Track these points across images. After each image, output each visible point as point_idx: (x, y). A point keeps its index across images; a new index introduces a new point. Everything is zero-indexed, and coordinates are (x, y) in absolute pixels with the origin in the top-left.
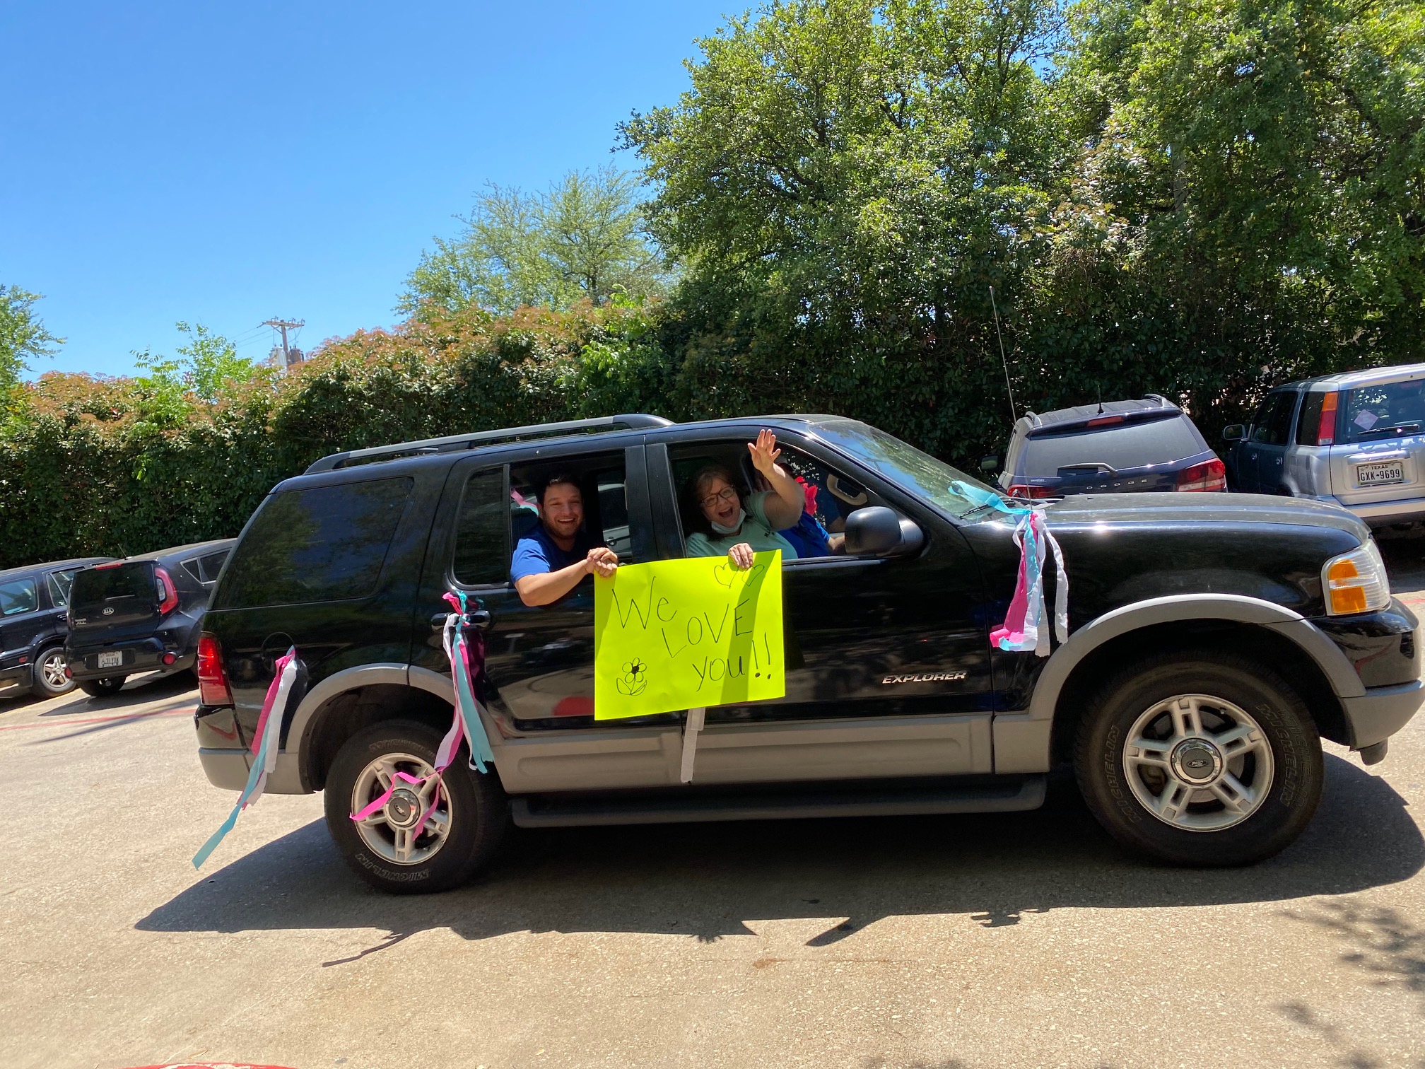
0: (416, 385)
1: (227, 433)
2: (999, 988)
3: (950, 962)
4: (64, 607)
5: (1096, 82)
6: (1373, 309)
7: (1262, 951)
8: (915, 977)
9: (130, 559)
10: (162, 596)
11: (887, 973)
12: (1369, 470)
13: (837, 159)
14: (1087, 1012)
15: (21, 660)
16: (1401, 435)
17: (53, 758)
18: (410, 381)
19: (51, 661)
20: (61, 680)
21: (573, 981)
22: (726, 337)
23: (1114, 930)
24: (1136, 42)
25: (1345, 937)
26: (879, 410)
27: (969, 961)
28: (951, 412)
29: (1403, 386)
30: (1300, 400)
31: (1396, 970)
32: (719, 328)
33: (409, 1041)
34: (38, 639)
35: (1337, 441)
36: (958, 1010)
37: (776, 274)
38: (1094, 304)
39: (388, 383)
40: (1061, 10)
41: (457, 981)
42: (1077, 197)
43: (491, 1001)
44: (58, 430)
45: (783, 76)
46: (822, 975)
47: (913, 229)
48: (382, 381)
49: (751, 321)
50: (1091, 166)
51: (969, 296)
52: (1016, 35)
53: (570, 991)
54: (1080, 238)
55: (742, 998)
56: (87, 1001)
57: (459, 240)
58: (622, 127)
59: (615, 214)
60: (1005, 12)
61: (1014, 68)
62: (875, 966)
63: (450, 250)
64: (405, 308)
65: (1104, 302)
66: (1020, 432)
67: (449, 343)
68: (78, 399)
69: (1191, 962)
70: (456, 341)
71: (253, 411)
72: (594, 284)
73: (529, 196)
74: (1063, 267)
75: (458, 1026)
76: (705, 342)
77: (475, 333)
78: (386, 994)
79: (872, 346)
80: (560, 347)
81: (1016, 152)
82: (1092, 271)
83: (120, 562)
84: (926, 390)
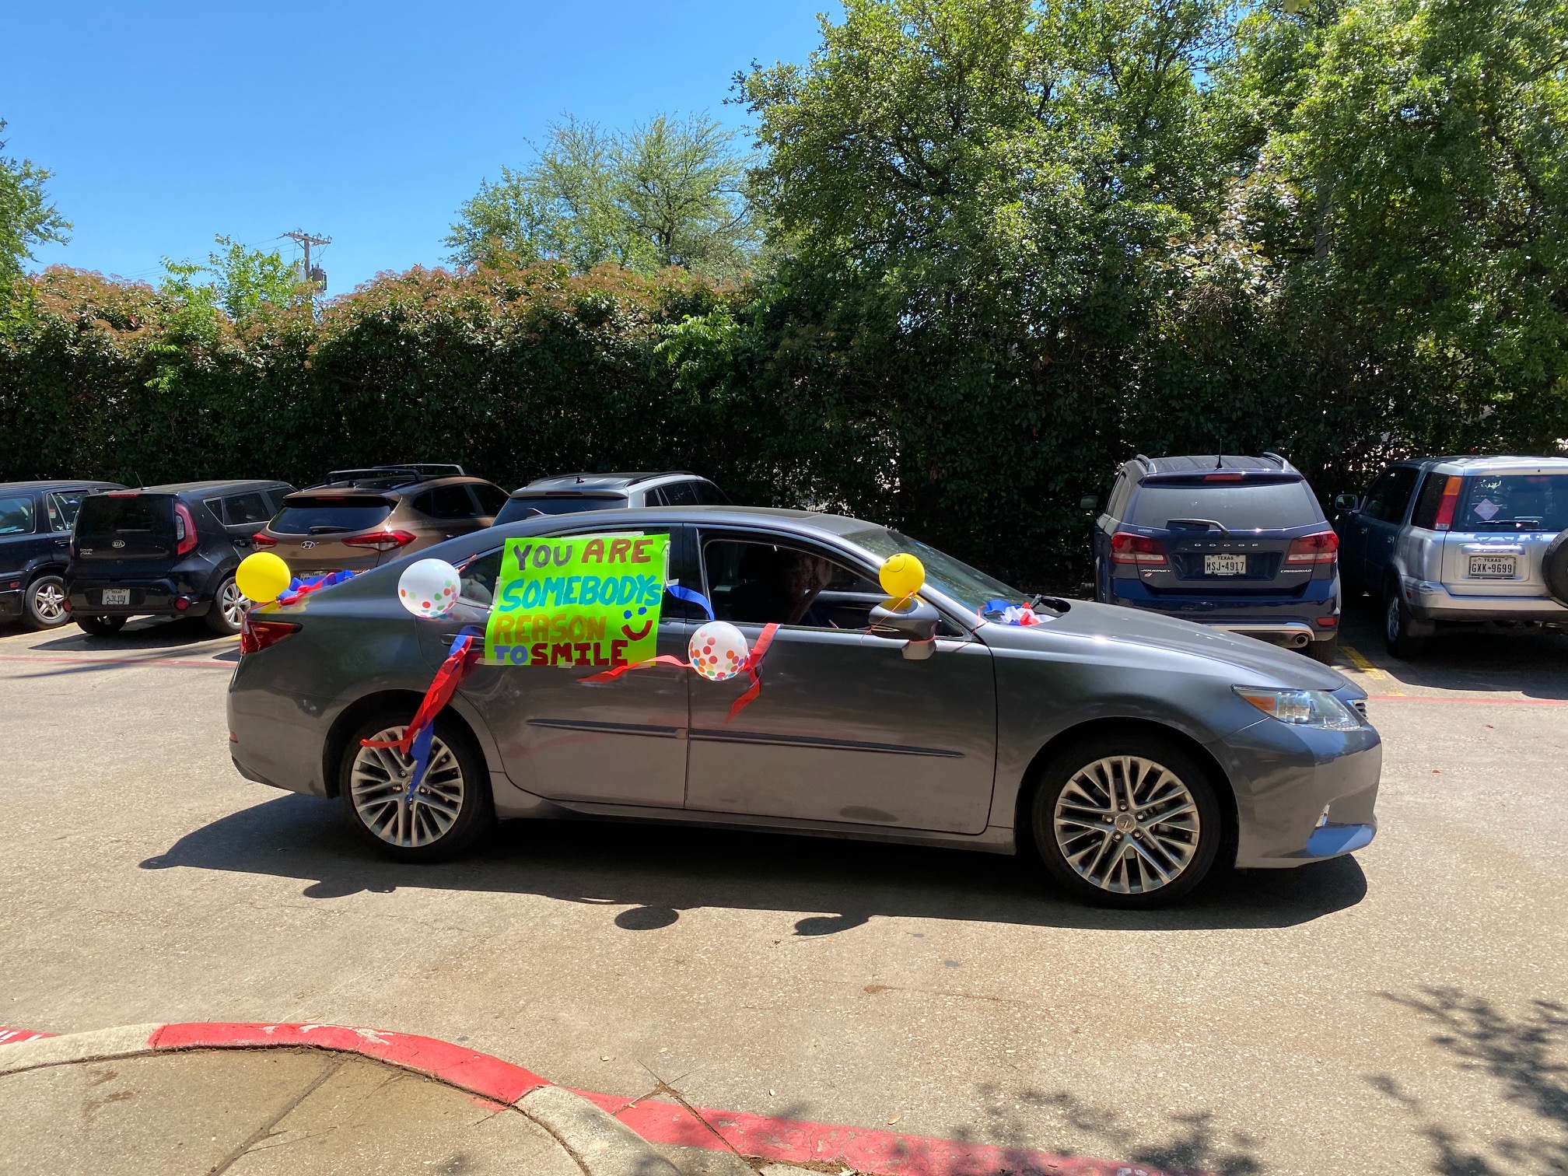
0: (480, 338)
1: (259, 362)
2: (1108, 1035)
3: (1058, 1007)
4: (66, 531)
5: (1253, 105)
6: (1504, 391)
7: (1356, 1026)
8: (1025, 1018)
9: (147, 490)
10: (180, 535)
11: (997, 1011)
12: (1482, 562)
13: (978, 151)
14: (1192, 1064)
15: (12, 585)
16: (1521, 530)
17: (62, 697)
18: (473, 332)
19: (44, 591)
20: (54, 612)
21: (685, 988)
22: (825, 330)
23: (1215, 992)
24: (1302, 67)
25: (1434, 1022)
26: (979, 429)
27: (1077, 1007)
28: (1054, 442)
29: (1530, 479)
30: (1422, 478)
31: (1480, 1056)
32: (818, 318)
33: (527, 1027)
34: (32, 565)
35: (1454, 527)
36: (1069, 1051)
37: (895, 270)
38: (1222, 347)
39: (448, 330)
40: (1229, 23)
41: (566, 975)
42: (1222, 230)
43: (604, 998)
44: (67, 334)
45: (923, 51)
46: (934, 1006)
47: (1045, 239)
48: (441, 328)
49: (855, 316)
50: (1239, 197)
51: (1093, 320)
52: (1178, 41)
53: (683, 996)
54: (1222, 275)
55: (857, 1020)
56: (179, 956)
57: (525, 172)
58: (739, 77)
59: (701, 167)
60: (1170, 15)
61: (1169, 77)
62: (984, 1003)
63: (515, 183)
64: (455, 239)
65: (1232, 345)
66: (1129, 475)
67: (519, 295)
68: (91, 301)
69: (1289, 1030)
70: (526, 294)
71: (291, 341)
72: (667, 242)
73: (609, 134)
74: (1197, 303)
75: (574, 1018)
76: (802, 332)
77: (549, 289)
78: (494, 981)
79: (982, 360)
80: (641, 315)
81: (1163, 169)
82: (1226, 311)
83: (136, 491)
84: (1032, 416)
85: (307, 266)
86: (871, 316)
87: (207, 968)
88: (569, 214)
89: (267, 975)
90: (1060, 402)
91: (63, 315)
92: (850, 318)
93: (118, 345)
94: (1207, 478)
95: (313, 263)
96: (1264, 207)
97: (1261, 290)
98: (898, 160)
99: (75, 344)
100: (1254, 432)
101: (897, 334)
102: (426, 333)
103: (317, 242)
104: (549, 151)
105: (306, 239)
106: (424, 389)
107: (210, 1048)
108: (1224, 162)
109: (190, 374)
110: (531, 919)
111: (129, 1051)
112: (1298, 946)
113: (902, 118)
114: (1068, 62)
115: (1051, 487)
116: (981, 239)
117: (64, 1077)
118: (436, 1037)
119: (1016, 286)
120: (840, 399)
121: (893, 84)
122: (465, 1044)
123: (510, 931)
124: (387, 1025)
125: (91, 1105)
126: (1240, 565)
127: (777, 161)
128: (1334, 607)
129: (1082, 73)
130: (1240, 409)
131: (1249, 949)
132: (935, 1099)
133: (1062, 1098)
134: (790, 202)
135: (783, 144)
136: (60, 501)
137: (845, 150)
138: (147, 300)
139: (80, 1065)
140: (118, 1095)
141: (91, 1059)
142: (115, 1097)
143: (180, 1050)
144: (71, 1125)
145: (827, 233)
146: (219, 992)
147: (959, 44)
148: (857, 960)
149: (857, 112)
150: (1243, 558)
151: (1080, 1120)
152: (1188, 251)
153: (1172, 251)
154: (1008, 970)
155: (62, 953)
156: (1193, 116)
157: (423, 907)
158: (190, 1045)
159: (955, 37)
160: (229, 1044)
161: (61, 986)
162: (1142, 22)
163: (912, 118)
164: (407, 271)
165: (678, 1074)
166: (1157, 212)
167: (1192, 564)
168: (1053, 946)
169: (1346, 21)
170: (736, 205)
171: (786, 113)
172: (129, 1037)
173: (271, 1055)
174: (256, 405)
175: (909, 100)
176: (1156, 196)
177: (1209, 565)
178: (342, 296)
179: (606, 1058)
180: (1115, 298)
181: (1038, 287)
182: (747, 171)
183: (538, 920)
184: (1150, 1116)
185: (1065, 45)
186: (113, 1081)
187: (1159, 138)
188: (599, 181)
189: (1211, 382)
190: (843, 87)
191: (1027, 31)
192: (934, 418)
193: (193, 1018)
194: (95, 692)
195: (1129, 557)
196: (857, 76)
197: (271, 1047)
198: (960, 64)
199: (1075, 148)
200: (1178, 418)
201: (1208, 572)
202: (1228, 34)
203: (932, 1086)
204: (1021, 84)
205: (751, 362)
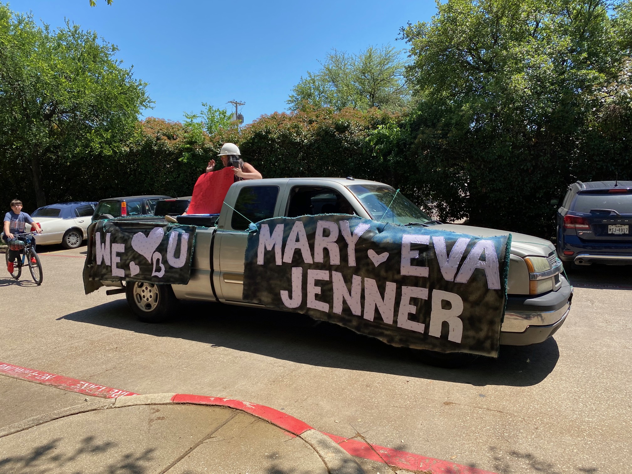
0: (298, 139)
2: (551, 431)
3: (529, 417)
8: (514, 421)
9: (179, 199)
11: (501, 417)
13: (505, 53)
14: (591, 448)
18: (296, 137)
21: (369, 396)
22: (437, 130)
23: (603, 417)
26: (505, 171)
27: (538, 418)
28: (539, 176)
32: (434, 125)
33: (307, 407)
36: (533, 437)
37: (467, 104)
38: (619, 133)
39: (286, 137)
41: (323, 388)
42: (619, 80)
43: (337, 398)
44: (153, 142)
45: (481, 11)
46: (473, 412)
47: (535, 88)
48: (284, 136)
49: (450, 124)
51: (557, 123)
53: (369, 400)
54: (619, 101)
55: (440, 415)
56: (184, 370)
57: (317, 73)
58: (402, 29)
59: (387, 67)
61: (595, 13)
62: (496, 413)
63: (313, 77)
64: (290, 101)
65: (624, 131)
66: (573, 190)
67: (314, 122)
68: (161, 130)
70: (316, 121)
72: (373, 98)
73: (350, 55)
74: (607, 113)
75: (326, 405)
76: (427, 131)
77: (325, 119)
78: (295, 388)
79: (506, 141)
80: (361, 128)
81: (591, 54)
82: (621, 117)
83: (174, 199)
84: (529, 164)
85: (236, 114)
86: (457, 124)
87: (193, 375)
88: (334, 89)
89: (213, 379)
90: (542, 158)
91: (151, 134)
92: (448, 125)
93: (169, 145)
94: (610, 191)
95: (239, 112)
98: (470, 58)
99: (155, 146)
101: (469, 131)
102: (278, 138)
103: (240, 104)
104: (326, 64)
105: (236, 103)
106: (278, 160)
107: (192, 404)
108: (622, 50)
109: (194, 156)
111: (164, 402)
113: (471, 40)
114: (547, 11)
115: (537, 195)
116: (506, 90)
117: (143, 409)
118: (272, 407)
119: (521, 109)
120: (443, 159)
121: (468, 27)
122: (283, 411)
124: (255, 402)
125: (151, 420)
126: (625, 230)
127: (418, 62)
129: (554, 15)
130: (628, 160)
131: (622, 400)
132: (472, 451)
133: (529, 456)
134: (423, 79)
135: (420, 54)
136: (150, 203)
137: (447, 55)
138: (180, 128)
139: (148, 406)
141: (152, 404)
142: (159, 418)
143: (181, 403)
144: (144, 427)
145: (438, 91)
146: (196, 384)
147: (497, 7)
148: (441, 391)
149: (452, 39)
150: (627, 227)
151: (537, 466)
152: (603, 90)
153: (595, 90)
154: (507, 400)
155: (145, 366)
156: (606, 30)
158: (185, 402)
159: (495, 4)
160: (198, 403)
161: (143, 377)
163: (476, 41)
164: (272, 114)
165: (365, 430)
166: (588, 74)
167: (603, 229)
170: (401, 81)
171: (422, 42)
172: (164, 397)
173: (212, 408)
175: (475, 33)
176: (588, 67)
177: (610, 230)
178: (248, 125)
179: (337, 421)
180: (567, 112)
181: (532, 109)
182: (405, 67)
184: (569, 468)
186: (159, 413)
187: (591, 41)
188: (346, 74)
189: (613, 149)
190: (446, 30)
192: (484, 166)
193: (187, 393)
195: (572, 226)
196: (452, 24)
197: (213, 405)
198: (497, 16)
199: (550, 48)
200: (597, 164)
201: (610, 232)
203: (470, 445)
204: (525, 22)
205: (405, 144)
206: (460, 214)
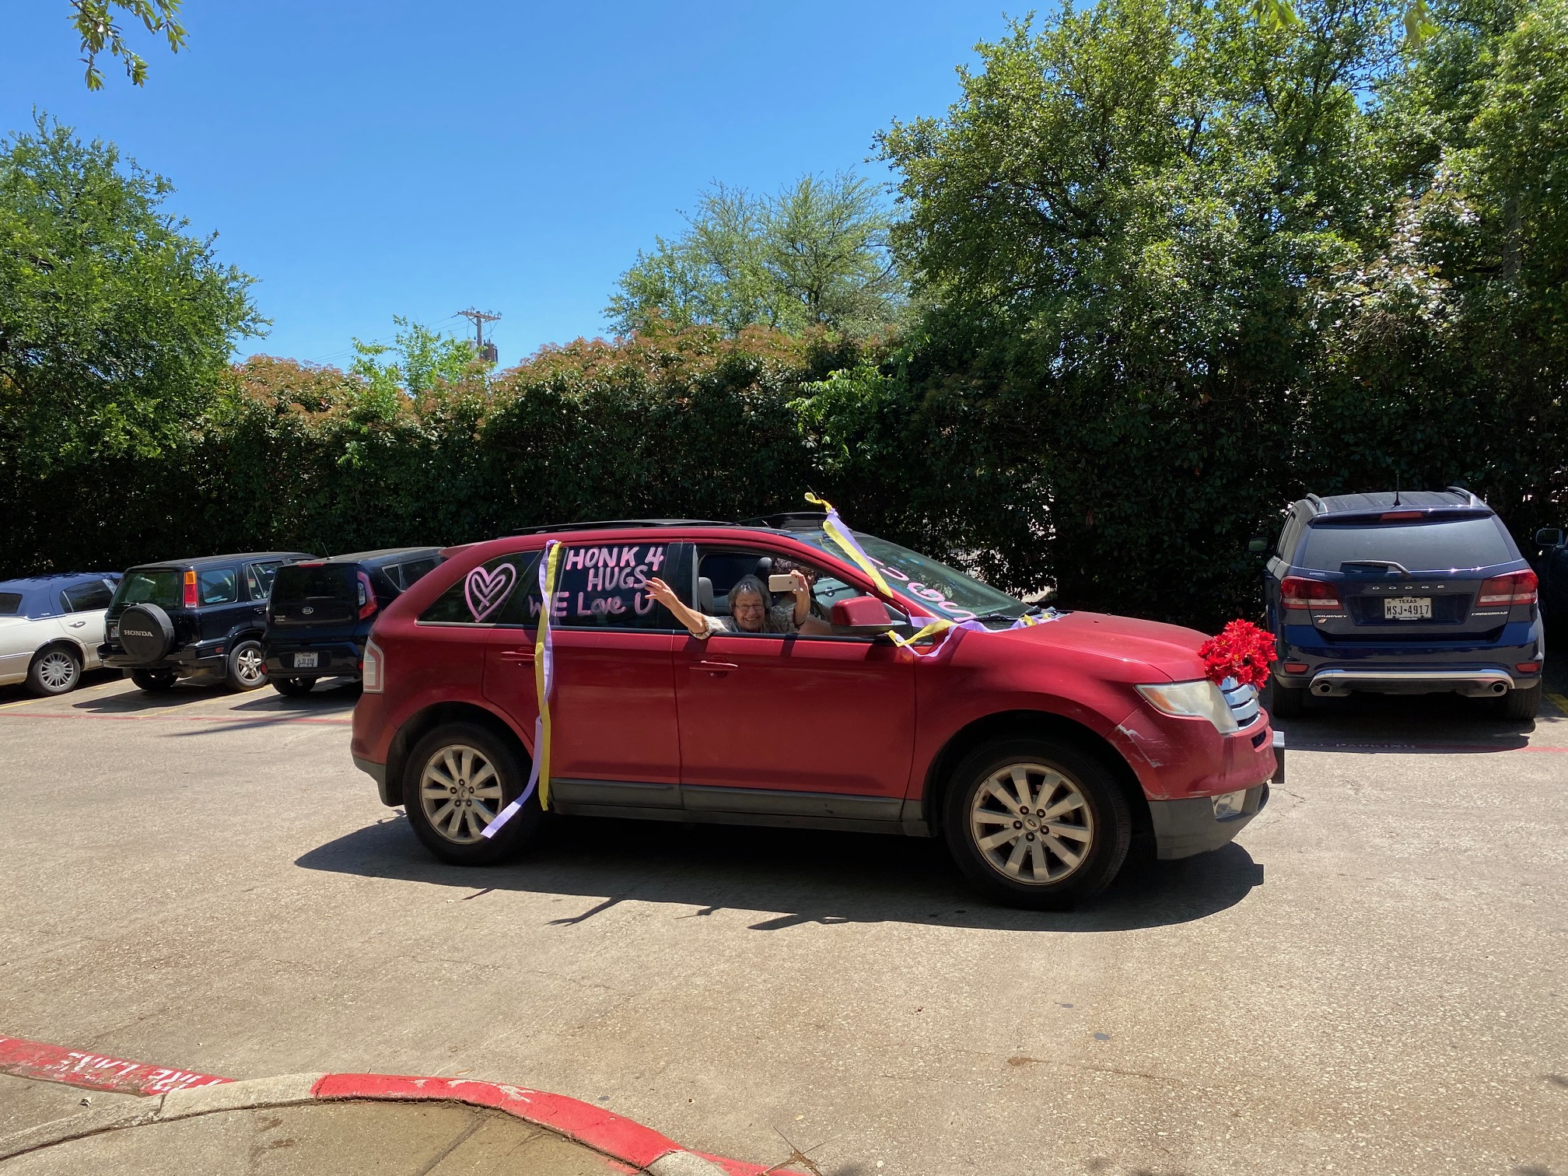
0: (635, 404)
1: (433, 435)
2: (1271, 1120)
3: (1216, 1087)
4: (263, 599)
5: (1426, 124)
7: (1557, 1120)
8: (1180, 1097)
9: (333, 559)
10: (362, 600)
11: (1150, 1089)
13: (1123, 193)
14: (1367, 1156)
15: (217, 650)
17: (257, 756)
18: (629, 399)
19: (245, 655)
20: (253, 675)
21: (824, 1054)
22: (971, 379)
23: (1393, 1077)
24: (1478, 78)
26: (1137, 472)
27: (1237, 1088)
28: (1218, 483)
32: (963, 367)
33: (666, 1089)
34: (234, 631)
36: (1228, 1136)
37: (1041, 315)
39: (606, 399)
40: (1395, 38)
41: (706, 1037)
42: (1394, 254)
43: (742, 1061)
44: (266, 418)
45: (1065, 94)
46: (1082, 1081)
47: (1198, 275)
48: (599, 397)
49: (1002, 363)
50: (1412, 219)
51: (1255, 356)
52: (1338, 62)
53: (822, 1062)
54: (1395, 302)
55: (1000, 1093)
56: (346, 1007)
57: (679, 241)
58: (880, 135)
59: (847, 224)
60: (1328, 36)
61: (1331, 99)
62: (1136, 1080)
63: (669, 252)
64: (614, 310)
66: (1298, 515)
67: (672, 361)
68: (287, 387)
69: (1479, 1122)
71: (462, 415)
72: (816, 300)
73: (757, 198)
74: (1368, 333)
75: (714, 1082)
76: (947, 382)
78: (636, 1040)
80: (787, 374)
81: (1328, 195)
82: (1401, 340)
83: (323, 561)
84: (1194, 456)
85: (479, 342)
86: (1018, 362)
87: (371, 1019)
88: (720, 279)
89: (425, 1028)
90: (1223, 441)
91: (265, 402)
92: (997, 364)
93: (311, 426)
94: (1384, 517)
95: (485, 338)
96: (1441, 227)
97: (1440, 313)
98: (1044, 205)
99: (272, 427)
100: (1439, 465)
101: (1048, 378)
102: (585, 402)
103: (488, 318)
104: (700, 219)
105: (478, 316)
106: (584, 455)
107: (367, 1099)
109: (373, 449)
110: (675, 978)
111: (294, 1099)
112: (1491, 1028)
113: (1045, 163)
114: (1217, 94)
115: (1217, 530)
116: (1131, 280)
117: (235, 1122)
118: (577, 1097)
120: (988, 447)
121: (1035, 130)
122: (603, 1105)
123: (654, 991)
124: (531, 1083)
125: (257, 1151)
126: (1424, 610)
127: (920, 214)
128: (1536, 652)
129: (1234, 103)
130: (1422, 441)
131: (1434, 1030)
134: (933, 254)
135: (925, 196)
136: (258, 572)
137: (989, 198)
138: (336, 382)
139: (250, 1111)
140: (282, 1142)
141: (260, 1106)
142: (278, 1144)
143: (339, 1100)
144: (239, 1169)
145: (972, 283)
146: (380, 1043)
147: (1102, 84)
148: (1002, 1030)
149: (998, 159)
150: (1427, 601)
152: (1356, 279)
153: (1338, 279)
154: (1163, 1045)
155: (244, 1001)
156: (1358, 138)
157: (572, 963)
158: (348, 1095)
159: (1097, 78)
160: (383, 1096)
161: (241, 1032)
162: (1299, 45)
163: (1055, 163)
164: (570, 344)
165: (813, 1144)
166: (1320, 242)
167: (1369, 609)
168: (1212, 1021)
169: (1522, 27)
170: (883, 259)
171: (927, 166)
172: (294, 1085)
173: (421, 1108)
174: (431, 476)
175: (1052, 144)
176: (1320, 223)
177: (1389, 610)
178: (509, 370)
180: (1277, 332)
182: (891, 226)
183: (681, 979)
185: (1215, 75)
186: (279, 1128)
187: (1322, 164)
188: (748, 244)
190: (983, 136)
191: (1174, 65)
192: (1088, 462)
193: (353, 1069)
194: (286, 750)
195: (1301, 602)
196: (997, 124)
197: (421, 1100)
198: (1103, 105)
199: (1229, 181)
200: (1353, 453)
201: (1388, 616)
202: (1394, 49)
204: (1169, 120)
205: (896, 413)
206: (1034, 579)
